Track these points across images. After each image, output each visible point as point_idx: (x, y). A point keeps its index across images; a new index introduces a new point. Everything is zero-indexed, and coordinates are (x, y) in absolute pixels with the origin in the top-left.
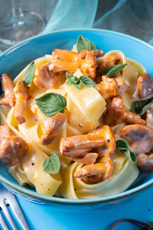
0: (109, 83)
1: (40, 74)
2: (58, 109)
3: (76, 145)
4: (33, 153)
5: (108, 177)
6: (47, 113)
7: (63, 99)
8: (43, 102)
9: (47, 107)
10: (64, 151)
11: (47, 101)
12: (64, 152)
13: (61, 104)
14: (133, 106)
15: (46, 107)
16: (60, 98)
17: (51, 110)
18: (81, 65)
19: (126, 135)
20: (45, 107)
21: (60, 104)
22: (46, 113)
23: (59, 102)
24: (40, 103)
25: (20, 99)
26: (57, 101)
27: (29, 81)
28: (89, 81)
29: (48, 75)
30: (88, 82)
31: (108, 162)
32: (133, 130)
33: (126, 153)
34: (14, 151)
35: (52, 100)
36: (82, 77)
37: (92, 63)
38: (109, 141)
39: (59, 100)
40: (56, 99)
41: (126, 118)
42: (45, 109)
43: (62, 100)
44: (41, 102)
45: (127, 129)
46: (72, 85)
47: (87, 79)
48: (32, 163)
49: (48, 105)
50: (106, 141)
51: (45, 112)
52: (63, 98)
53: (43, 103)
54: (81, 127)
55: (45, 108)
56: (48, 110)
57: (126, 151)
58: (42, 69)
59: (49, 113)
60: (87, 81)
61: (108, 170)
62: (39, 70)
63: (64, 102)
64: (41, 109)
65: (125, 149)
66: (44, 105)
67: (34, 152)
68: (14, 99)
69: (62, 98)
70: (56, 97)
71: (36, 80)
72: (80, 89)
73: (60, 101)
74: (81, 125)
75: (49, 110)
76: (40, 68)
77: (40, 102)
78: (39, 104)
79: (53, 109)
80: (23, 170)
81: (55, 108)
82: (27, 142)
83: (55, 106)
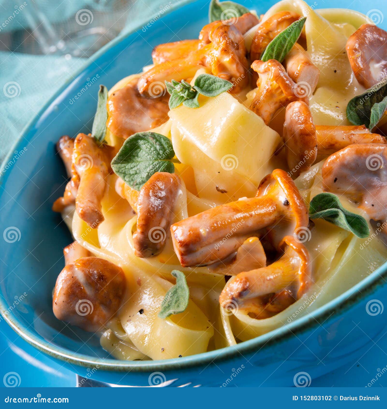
0: (266, 74)
1: (117, 108)
2: (157, 166)
3: (203, 231)
4: (138, 285)
5: (305, 289)
6: (140, 184)
7: (162, 140)
8: (130, 164)
9: (138, 171)
10: (182, 254)
11: (136, 157)
12: (185, 257)
13: (161, 152)
14: (352, 112)
15: (136, 173)
16: (154, 141)
17: (144, 175)
18: (204, 58)
19: (336, 180)
20: (134, 172)
21: (159, 154)
22: (137, 184)
23: (156, 149)
24: (123, 169)
25: (86, 175)
26: (152, 149)
27: (101, 132)
28: (215, 82)
29: (138, 105)
30: (214, 85)
31: (296, 253)
32: (346, 162)
33: (337, 219)
34: (88, 291)
35: (144, 153)
36: (200, 80)
37: (221, 43)
38: (287, 203)
39: (155, 145)
40: (148, 147)
41: (332, 143)
42: (136, 176)
43: (161, 144)
44: (125, 165)
45: (332, 165)
46: (181, 105)
47: (210, 81)
48: (140, 310)
49: (138, 167)
50: (283, 206)
51: (135, 184)
52: (161, 138)
53: (129, 166)
54: (223, 192)
55: (133, 174)
56: (139, 176)
57: (336, 215)
58: (121, 95)
59: (143, 182)
60: (212, 83)
61: (300, 273)
62: (114, 100)
63: (166, 146)
64: (127, 180)
65: (332, 212)
66: (132, 168)
67: (139, 283)
68: (78, 180)
69: (158, 138)
70: (149, 142)
71: (112, 123)
72: (198, 107)
73: (158, 147)
74: (221, 188)
75: (143, 176)
76: (116, 95)
77: (123, 165)
78: (120, 171)
79: (148, 170)
80: (124, 332)
81: (151, 166)
82: (120, 265)
83: (151, 162)
